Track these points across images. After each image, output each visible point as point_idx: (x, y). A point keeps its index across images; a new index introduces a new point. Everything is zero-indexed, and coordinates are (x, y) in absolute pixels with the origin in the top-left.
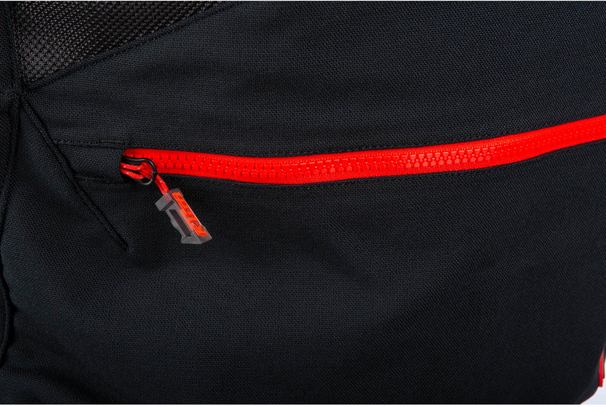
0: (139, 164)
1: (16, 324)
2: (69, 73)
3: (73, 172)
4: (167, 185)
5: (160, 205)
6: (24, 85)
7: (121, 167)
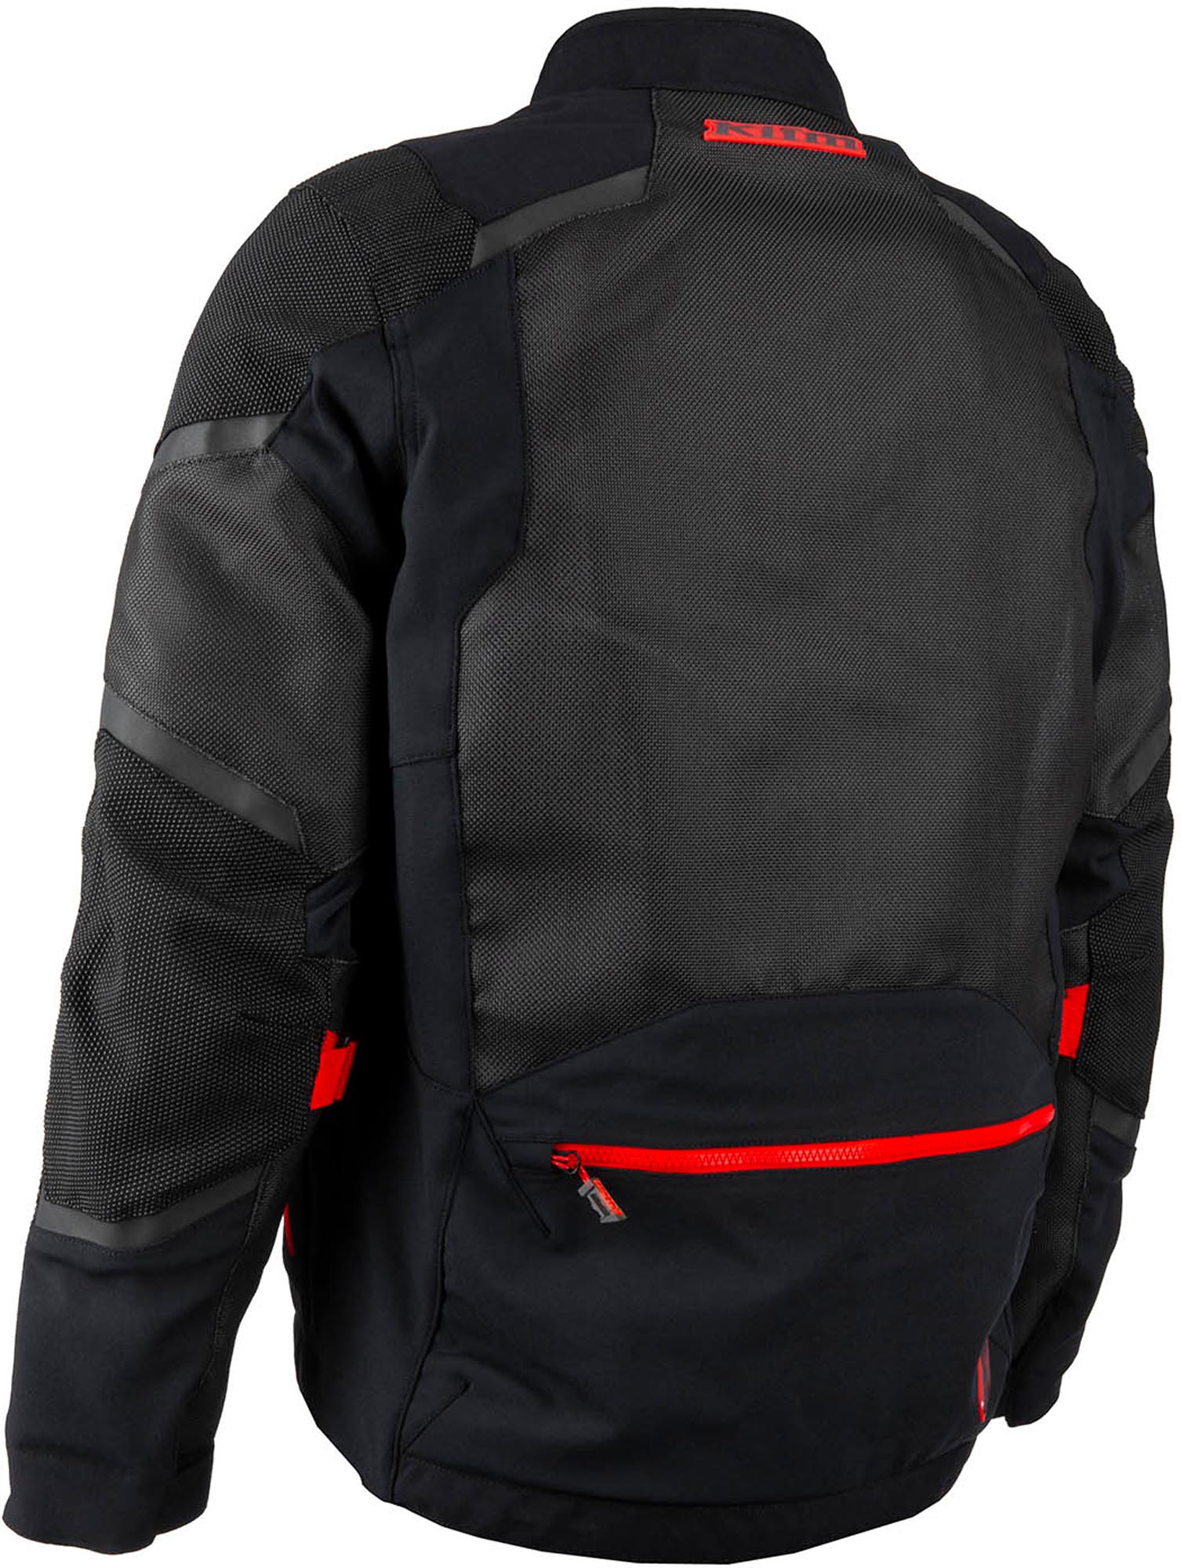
0: (566, 1156)
1: (445, 1311)
2: (513, 1081)
3: (510, 1165)
4: (589, 1174)
5: (582, 1191)
6: (477, 1092)
7: (552, 1159)
